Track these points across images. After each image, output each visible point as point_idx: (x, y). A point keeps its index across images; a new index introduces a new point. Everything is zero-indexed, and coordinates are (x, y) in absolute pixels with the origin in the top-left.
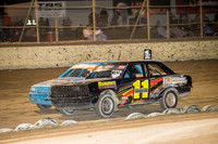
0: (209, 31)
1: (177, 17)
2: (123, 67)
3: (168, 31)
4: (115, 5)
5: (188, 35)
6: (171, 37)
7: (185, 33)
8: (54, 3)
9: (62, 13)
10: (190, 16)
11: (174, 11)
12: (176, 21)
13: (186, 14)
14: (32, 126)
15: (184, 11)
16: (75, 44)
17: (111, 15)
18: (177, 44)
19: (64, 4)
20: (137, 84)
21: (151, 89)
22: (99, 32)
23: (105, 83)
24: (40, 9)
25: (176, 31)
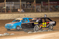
0: (51, 10)
1: (43, 6)
2: (40, 19)
3: (40, 10)
4: (27, 3)
5: (46, 11)
6: (41, 11)
7: (45, 11)
8: (11, 2)
9: (13, 5)
10: (46, 6)
11: (42, 5)
12: (43, 7)
13: (45, 6)
14: (2, 35)
15: (45, 5)
16: (15, 13)
17: (26, 6)
18: (43, 13)
19: (13, 3)
20: (43, 23)
21: (47, 25)
22: (22, 10)
23: (36, 23)
24: (7, 4)
25: (43, 10)
